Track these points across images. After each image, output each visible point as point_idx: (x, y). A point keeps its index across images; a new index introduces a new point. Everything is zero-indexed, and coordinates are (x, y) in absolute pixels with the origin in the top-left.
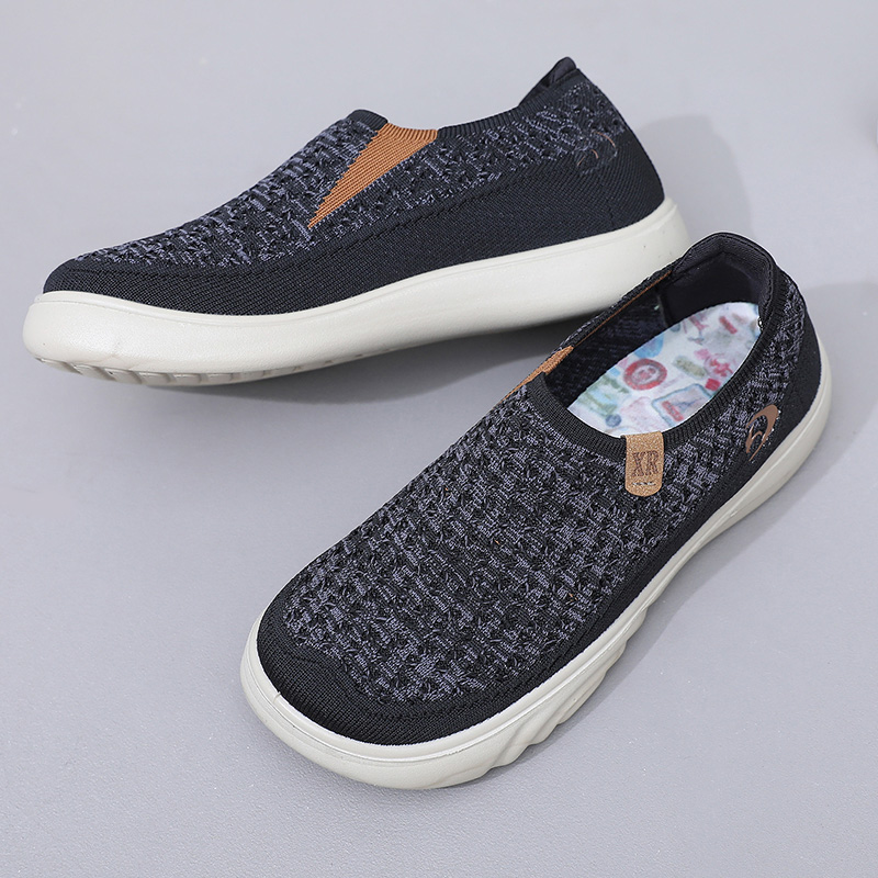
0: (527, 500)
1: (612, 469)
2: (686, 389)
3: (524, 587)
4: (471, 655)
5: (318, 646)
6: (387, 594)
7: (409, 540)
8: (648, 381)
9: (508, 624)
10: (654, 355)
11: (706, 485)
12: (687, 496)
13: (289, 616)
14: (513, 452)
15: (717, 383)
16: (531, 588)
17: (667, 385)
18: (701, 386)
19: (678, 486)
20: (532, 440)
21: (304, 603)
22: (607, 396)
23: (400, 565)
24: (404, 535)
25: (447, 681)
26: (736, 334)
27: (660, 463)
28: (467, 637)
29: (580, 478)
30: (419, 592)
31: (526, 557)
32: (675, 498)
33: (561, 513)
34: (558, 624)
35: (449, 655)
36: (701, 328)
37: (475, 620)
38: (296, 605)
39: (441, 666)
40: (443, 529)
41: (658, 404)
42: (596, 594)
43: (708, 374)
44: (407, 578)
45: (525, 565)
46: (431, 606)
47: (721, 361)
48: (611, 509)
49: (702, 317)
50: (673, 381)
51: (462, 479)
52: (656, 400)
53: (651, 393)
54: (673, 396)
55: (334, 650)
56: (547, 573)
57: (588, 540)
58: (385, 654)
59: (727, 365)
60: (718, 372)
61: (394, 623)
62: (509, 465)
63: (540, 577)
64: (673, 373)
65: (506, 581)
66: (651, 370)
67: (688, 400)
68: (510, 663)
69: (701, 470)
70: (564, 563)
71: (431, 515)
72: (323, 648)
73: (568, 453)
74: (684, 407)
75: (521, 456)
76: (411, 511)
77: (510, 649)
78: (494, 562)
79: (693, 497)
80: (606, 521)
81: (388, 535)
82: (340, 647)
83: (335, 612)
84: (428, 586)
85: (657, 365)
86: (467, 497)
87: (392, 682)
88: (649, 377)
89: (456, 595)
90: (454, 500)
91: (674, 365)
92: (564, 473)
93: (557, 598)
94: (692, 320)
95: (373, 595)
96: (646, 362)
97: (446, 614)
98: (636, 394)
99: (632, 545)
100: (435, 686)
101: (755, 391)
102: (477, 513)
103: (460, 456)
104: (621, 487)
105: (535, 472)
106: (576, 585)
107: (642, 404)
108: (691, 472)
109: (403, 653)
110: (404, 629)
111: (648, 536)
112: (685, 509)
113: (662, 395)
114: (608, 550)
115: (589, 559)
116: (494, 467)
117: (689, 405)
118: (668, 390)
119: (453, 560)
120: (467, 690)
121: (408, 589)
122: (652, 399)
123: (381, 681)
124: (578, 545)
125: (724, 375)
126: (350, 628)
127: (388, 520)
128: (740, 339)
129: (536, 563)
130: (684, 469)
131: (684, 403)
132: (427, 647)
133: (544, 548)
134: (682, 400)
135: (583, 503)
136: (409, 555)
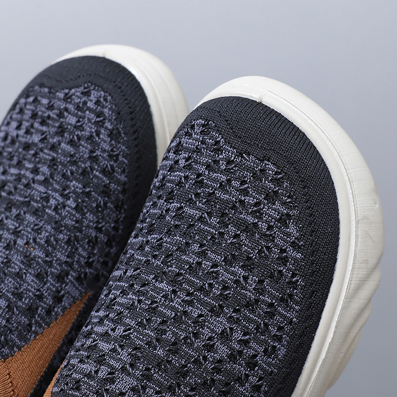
6: (47, 155)
7: (47, 199)
13: (106, 100)
23: (46, 179)
24: (52, 202)
30: (27, 169)
38: (106, 110)
61: (36, 138)
81: (67, 197)
136: (42, 189)
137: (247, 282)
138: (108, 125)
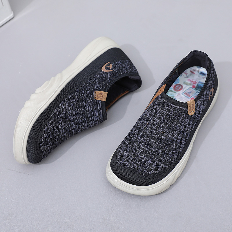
0: (168, 121)
1: (185, 110)
2: (188, 89)
3: (171, 142)
4: (163, 160)
5: (128, 166)
6: (141, 151)
7: (142, 137)
8: (179, 89)
9: (169, 151)
10: (179, 82)
11: (203, 109)
12: (200, 113)
13: (119, 161)
14: (162, 111)
15: (195, 86)
16: (173, 142)
17: (184, 89)
18: (191, 88)
19: (197, 111)
20: (167, 107)
21: (121, 157)
22: (171, 94)
23: (142, 143)
24: (140, 136)
25: (160, 167)
26: (195, 74)
27: (194, 107)
28: (161, 156)
29: (179, 114)
30: (148, 148)
31: (170, 135)
32: (197, 114)
33: (176, 123)
34: (180, 149)
35: (159, 161)
36: (186, 74)
37: (162, 152)
38: (120, 158)
39: (157, 164)
40: (150, 132)
41: (183, 94)
42: (186, 140)
43: (192, 84)
44: (144, 146)
45: (170, 136)
46: (152, 151)
47: (194, 81)
48: (186, 119)
49: (186, 72)
50: (185, 88)
51: (151, 120)
52: (183, 93)
53: (181, 92)
54: (186, 91)
55: (132, 166)
56: (175, 137)
57: (182, 128)
58: (144, 164)
59: (195, 82)
60: (194, 83)
61: (144, 157)
62: (162, 115)
63: (174, 139)
64: (184, 86)
65: (167, 141)
66: (179, 86)
67: (190, 91)
68: (172, 159)
69: (202, 106)
70: (178, 134)
71: (145, 130)
72: (130, 166)
73: (175, 109)
74: (189, 93)
75: (165, 112)
76: (140, 130)
77: (171, 157)
78: (163, 138)
79: (201, 113)
80: (185, 122)
81: (136, 137)
82: (133, 165)
83: (130, 157)
84: (149, 147)
85: (180, 85)
86: (153, 124)
87: (148, 171)
88: (179, 88)
89: (156, 147)
90: (150, 125)
91: (183, 84)
92: (175, 114)
93: (178, 142)
94: (184, 73)
95: (137, 152)
96: (177, 85)
97: (155, 152)
98: (178, 92)
99: (190, 127)
100: (157, 169)
101: (210, 86)
102: (157, 127)
103: (148, 115)
104: (187, 114)
105: (169, 115)
106: (182, 139)
107: (180, 95)
108: (200, 107)
109: (148, 163)
110: (147, 158)
111: (193, 123)
112: (200, 116)
113: (184, 91)
114: (186, 129)
115: (183, 132)
116: (159, 116)
117: (190, 92)
118: (185, 90)
119: (154, 139)
120: (164, 168)
121: (145, 148)
122: (182, 93)
123: (145, 171)
124: (181, 129)
125: (196, 84)
126: (134, 160)
127: (135, 134)
128: (196, 75)
129: (173, 136)
130: (199, 106)
131: (189, 92)
132: (153, 161)
133: (174, 132)
134: (188, 92)
135: (180, 119)
136: (143, 140)
137: (60, 123)
138: (120, 154)
